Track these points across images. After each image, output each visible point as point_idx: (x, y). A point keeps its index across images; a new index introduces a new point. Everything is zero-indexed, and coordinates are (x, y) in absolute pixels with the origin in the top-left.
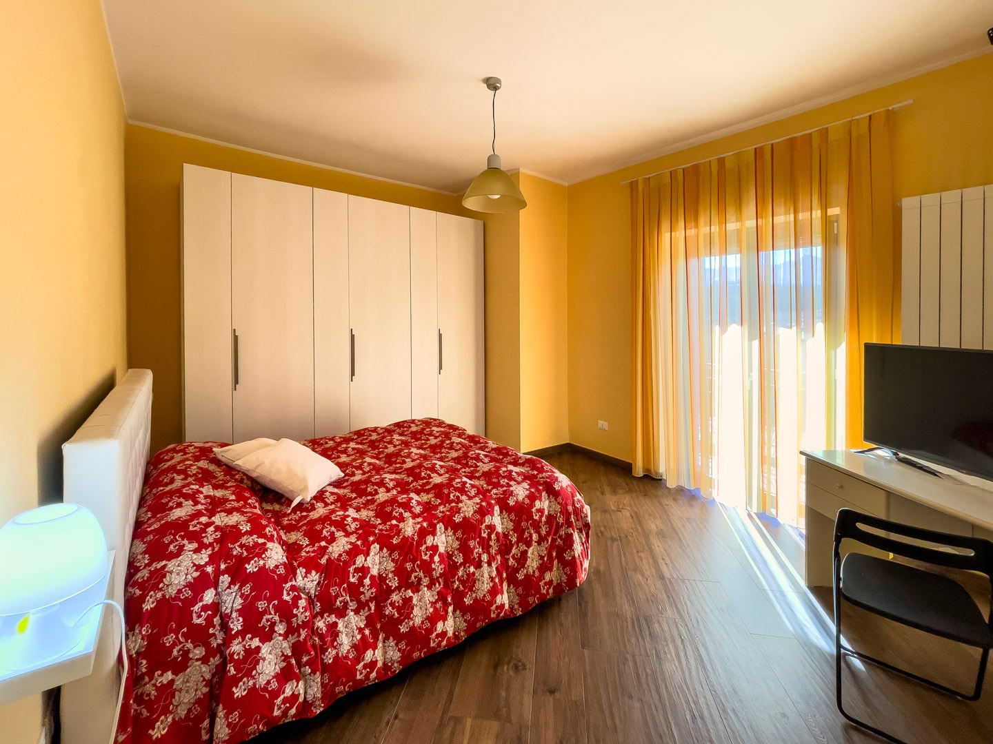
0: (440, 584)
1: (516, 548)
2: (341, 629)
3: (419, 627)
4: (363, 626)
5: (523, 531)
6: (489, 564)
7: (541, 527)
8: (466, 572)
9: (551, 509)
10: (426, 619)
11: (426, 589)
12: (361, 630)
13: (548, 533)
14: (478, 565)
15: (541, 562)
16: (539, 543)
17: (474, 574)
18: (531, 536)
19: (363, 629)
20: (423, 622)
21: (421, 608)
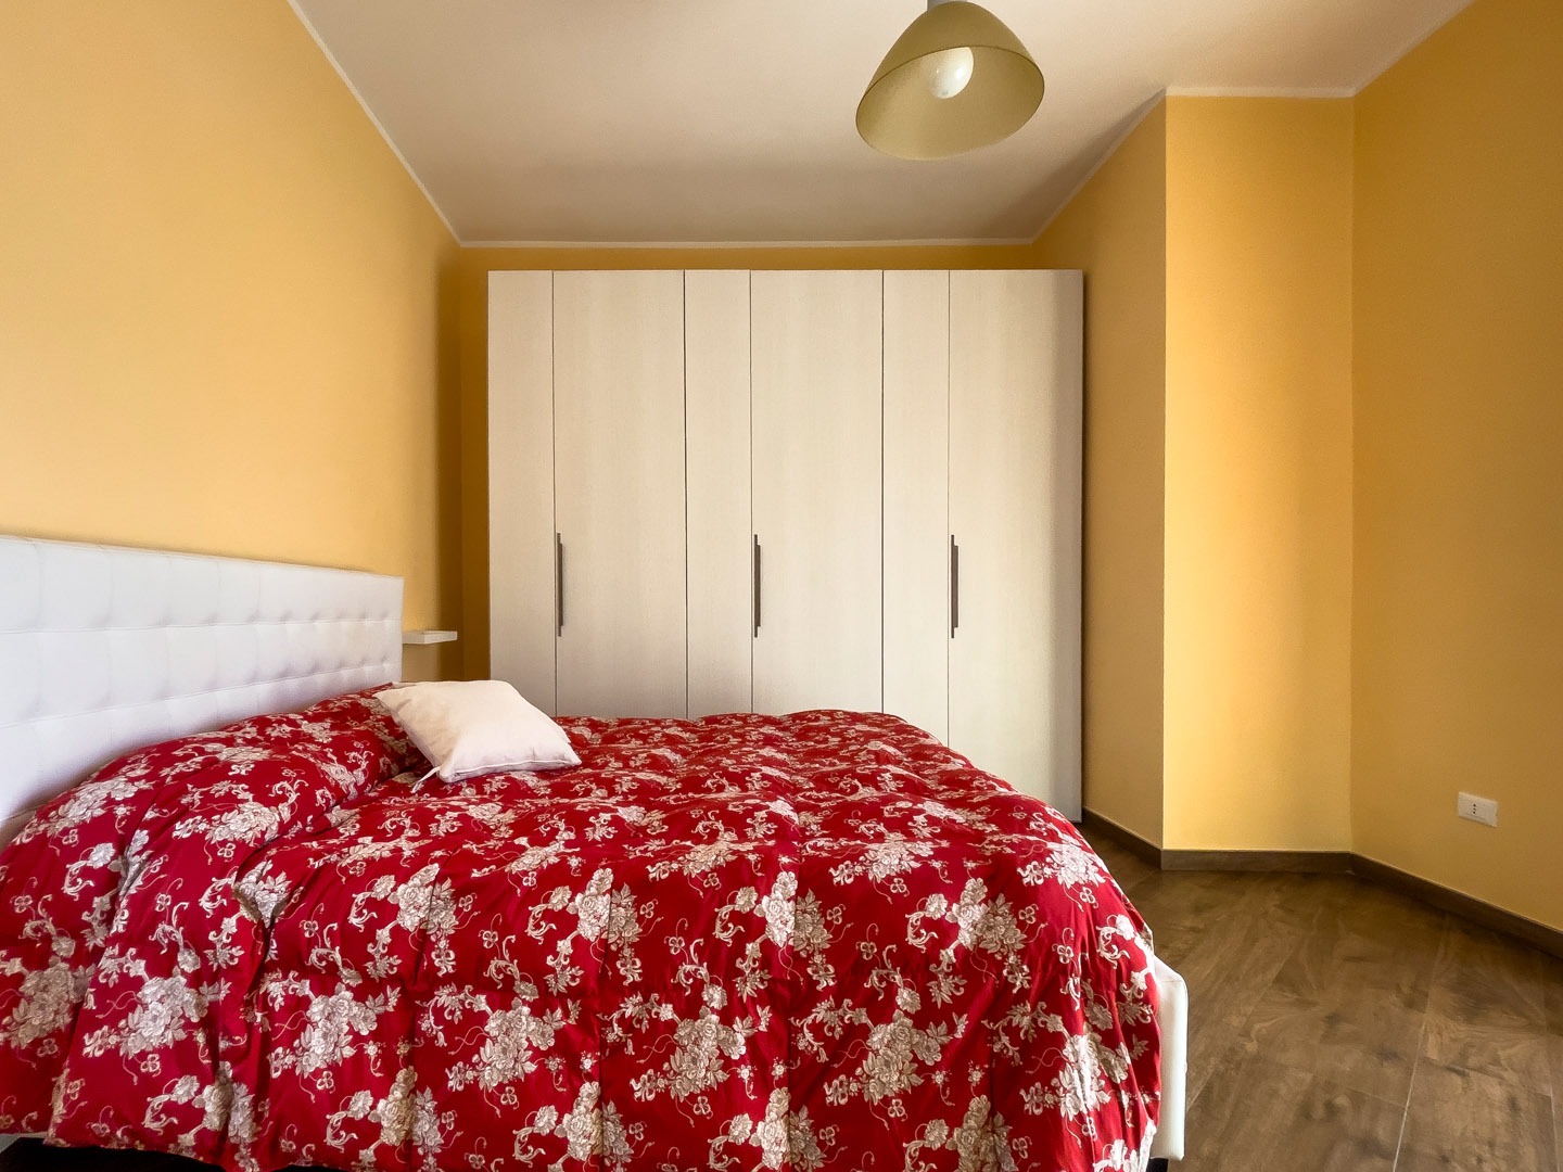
0: (566, 1014)
1: (830, 1009)
2: (317, 1018)
3: (491, 1096)
4: (365, 1033)
5: (864, 969)
6: (726, 1017)
7: (934, 977)
8: (649, 1012)
9: (989, 936)
10: (511, 1083)
11: (526, 1010)
12: (357, 1040)
13: (959, 1005)
14: (691, 1007)
15: (918, 1081)
16: (921, 1020)
17: (671, 1026)
18: (892, 991)
19: (365, 1039)
20: (501, 1087)
21: (504, 1051)
